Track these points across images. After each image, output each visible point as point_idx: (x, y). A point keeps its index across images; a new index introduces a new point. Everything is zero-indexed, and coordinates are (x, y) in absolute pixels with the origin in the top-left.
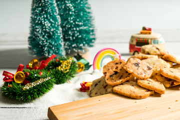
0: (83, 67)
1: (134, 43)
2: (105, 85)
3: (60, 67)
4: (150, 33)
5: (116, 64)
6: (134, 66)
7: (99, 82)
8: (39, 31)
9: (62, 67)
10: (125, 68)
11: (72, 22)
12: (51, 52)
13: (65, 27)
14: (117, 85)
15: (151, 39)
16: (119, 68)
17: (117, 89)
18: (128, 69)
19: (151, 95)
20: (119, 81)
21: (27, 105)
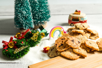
0: (44, 35)
1: (71, 19)
2: (56, 51)
3: (32, 38)
4: (79, 14)
5: (62, 39)
6: (71, 42)
7: (53, 48)
8: (20, 16)
9: (33, 38)
10: (67, 43)
11: (38, 9)
12: (27, 26)
13: (34, 12)
14: (63, 52)
15: (80, 17)
16: (63, 42)
17: (63, 54)
18: (68, 44)
19: (80, 57)
20: (63, 50)
21: (16, 61)
